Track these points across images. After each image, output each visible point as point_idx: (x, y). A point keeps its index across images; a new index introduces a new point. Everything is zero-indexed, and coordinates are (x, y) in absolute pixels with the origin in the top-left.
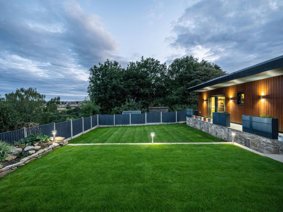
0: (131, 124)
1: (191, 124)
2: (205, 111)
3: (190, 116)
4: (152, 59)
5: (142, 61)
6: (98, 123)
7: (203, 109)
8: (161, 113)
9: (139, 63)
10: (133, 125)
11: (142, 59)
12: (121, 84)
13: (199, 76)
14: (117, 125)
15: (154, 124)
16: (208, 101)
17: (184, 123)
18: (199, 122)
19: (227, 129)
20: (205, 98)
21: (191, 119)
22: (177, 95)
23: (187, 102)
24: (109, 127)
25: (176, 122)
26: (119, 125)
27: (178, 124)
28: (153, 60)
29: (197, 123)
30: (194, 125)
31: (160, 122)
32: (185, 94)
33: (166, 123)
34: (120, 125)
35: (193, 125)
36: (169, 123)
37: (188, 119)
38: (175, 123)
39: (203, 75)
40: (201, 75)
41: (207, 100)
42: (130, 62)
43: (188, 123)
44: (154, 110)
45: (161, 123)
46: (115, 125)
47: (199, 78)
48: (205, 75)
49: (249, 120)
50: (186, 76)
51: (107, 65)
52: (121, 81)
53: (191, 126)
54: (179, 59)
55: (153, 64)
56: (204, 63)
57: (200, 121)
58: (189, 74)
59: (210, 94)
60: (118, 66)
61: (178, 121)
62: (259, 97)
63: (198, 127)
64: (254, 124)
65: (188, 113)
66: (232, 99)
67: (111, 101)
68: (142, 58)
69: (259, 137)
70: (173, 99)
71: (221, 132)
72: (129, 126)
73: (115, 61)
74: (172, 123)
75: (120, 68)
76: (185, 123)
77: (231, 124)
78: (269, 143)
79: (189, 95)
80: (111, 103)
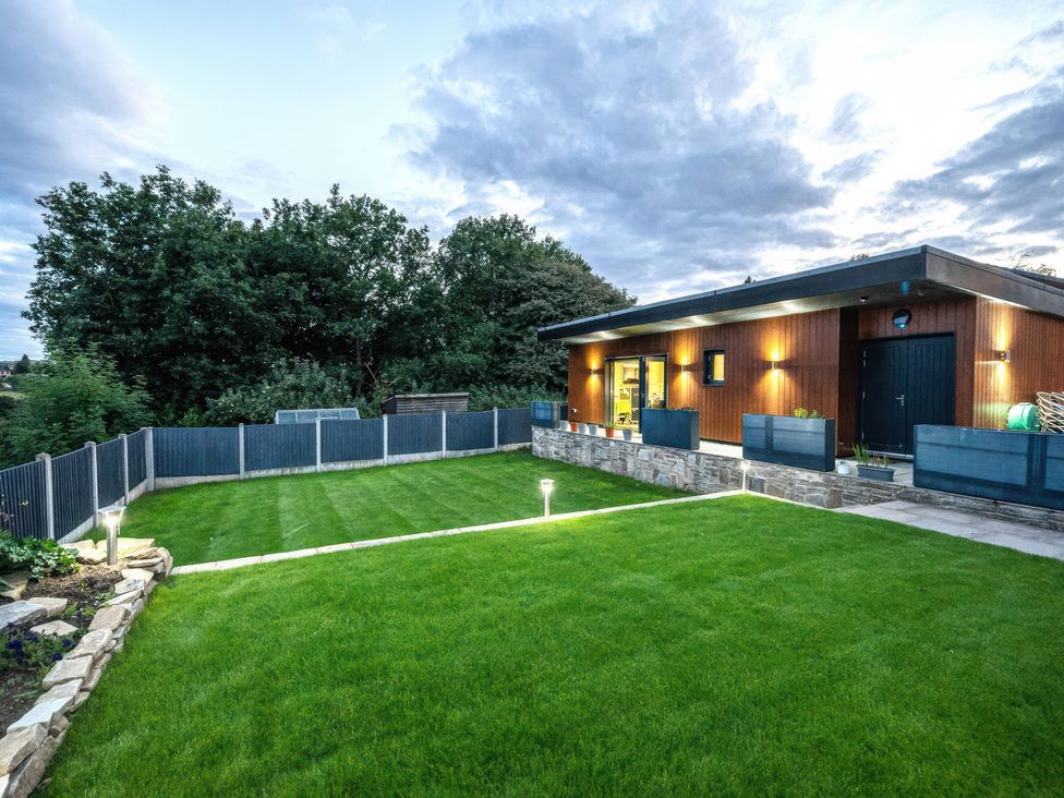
0: (322, 462)
1: (553, 449)
2: (594, 407)
3: (548, 424)
4: (376, 202)
5: (334, 206)
6: (151, 470)
7: (588, 402)
8: (444, 414)
9: (317, 209)
10: (332, 466)
11: (331, 196)
12: (237, 290)
13: (544, 290)
14: (255, 474)
15: (416, 457)
16: (605, 373)
17: (520, 449)
18: (587, 443)
19: (692, 457)
20: (594, 362)
21: (553, 434)
22: (475, 349)
23: (508, 375)
24: (215, 483)
25: (496, 448)
26: (263, 473)
27: (502, 452)
28: (377, 207)
29: (577, 445)
30: (568, 453)
31: (441, 449)
32: (498, 349)
33: (461, 453)
34: (272, 472)
35: (563, 453)
36: (472, 452)
37: (538, 433)
38: (492, 450)
39: (557, 288)
40: (551, 288)
41: (601, 372)
42: (275, 201)
43: (538, 448)
44: (414, 405)
45: (444, 453)
46: (243, 475)
47: (545, 297)
48: (561, 287)
49: (763, 425)
50: (502, 287)
51: (156, 192)
52: (236, 276)
53: (554, 456)
55: (377, 221)
56: (553, 249)
57: (590, 437)
58: (514, 278)
59: (613, 352)
60: (218, 206)
61: (501, 442)
62: (766, 366)
63: (584, 457)
64: (777, 436)
65: (541, 415)
66: (688, 368)
67: (184, 366)
68: (335, 190)
69: (790, 470)
70: (463, 365)
71: (674, 467)
72: (316, 475)
73: (202, 184)
74: (482, 451)
75: (229, 216)
76: (528, 451)
77: (702, 444)
78: (816, 484)
79: (512, 351)
80: (183, 375)
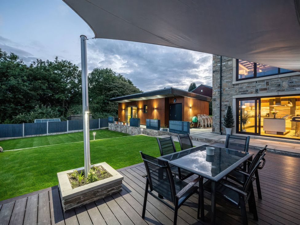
1: (113, 128)
3: (112, 122)
4: (69, 62)
5: (56, 62)
7: (122, 117)
9: (51, 62)
10: (51, 134)
11: (55, 60)
13: (117, 88)
15: (76, 131)
16: (126, 110)
17: (106, 129)
18: (120, 126)
19: (138, 129)
20: (123, 107)
21: (113, 125)
23: (107, 110)
25: (99, 128)
27: (101, 129)
29: (118, 127)
30: (116, 129)
32: (104, 103)
34: (33, 136)
35: (115, 129)
37: (110, 124)
38: (98, 129)
39: (120, 88)
40: (118, 88)
41: (125, 109)
43: (110, 128)
44: (76, 118)
47: (117, 90)
49: (149, 121)
50: (105, 87)
52: (24, 81)
53: (113, 130)
54: (99, 70)
55: (70, 67)
56: (120, 77)
57: (120, 125)
58: (109, 84)
59: (127, 105)
61: (101, 127)
62: (154, 109)
64: (151, 123)
65: (110, 120)
66: (141, 109)
68: (57, 58)
69: (153, 130)
72: (46, 136)
74: (96, 129)
75: (22, 63)
76: (108, 129)
